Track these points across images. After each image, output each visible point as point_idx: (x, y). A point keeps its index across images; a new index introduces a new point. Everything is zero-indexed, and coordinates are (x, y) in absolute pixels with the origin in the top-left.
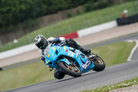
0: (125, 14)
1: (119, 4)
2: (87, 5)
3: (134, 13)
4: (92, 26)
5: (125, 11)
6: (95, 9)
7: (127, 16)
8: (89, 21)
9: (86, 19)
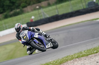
0: (32, 19)
1: (28, 12)
2: (5, 14)
3: (39, 19)
4: (9, 28)
5: (33, 17)
6: (11, 16)
7: (34, 20)
8: (7, 25)
9: (5, 23)
